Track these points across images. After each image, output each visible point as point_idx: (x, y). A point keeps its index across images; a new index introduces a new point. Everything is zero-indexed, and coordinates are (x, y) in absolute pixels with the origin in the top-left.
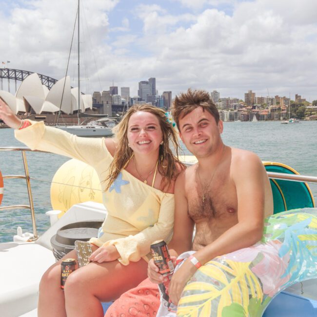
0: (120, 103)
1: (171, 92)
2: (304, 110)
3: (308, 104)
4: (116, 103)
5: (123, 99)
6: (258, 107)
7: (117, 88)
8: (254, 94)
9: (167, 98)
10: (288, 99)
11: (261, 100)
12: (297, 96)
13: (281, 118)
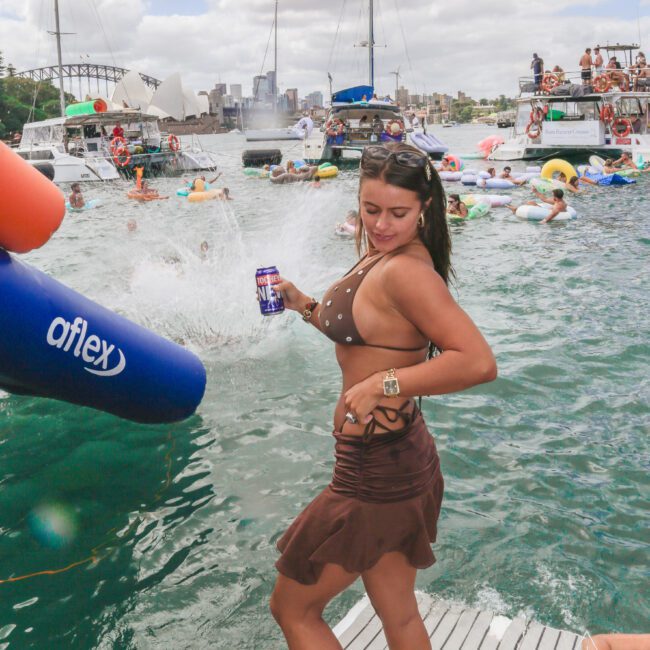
0: (233, 106)
1: (296, 90)
2: (471, 110)
3: (475, 103)
4: (227, 105)
5: (235, 100)
6: (414, 108)
7: (225, 85)
8: (407, 91)
9: (291, 97)
10: (450, 97)
11: (416, 98)
12: (460, 93)
13: (443, 121)
